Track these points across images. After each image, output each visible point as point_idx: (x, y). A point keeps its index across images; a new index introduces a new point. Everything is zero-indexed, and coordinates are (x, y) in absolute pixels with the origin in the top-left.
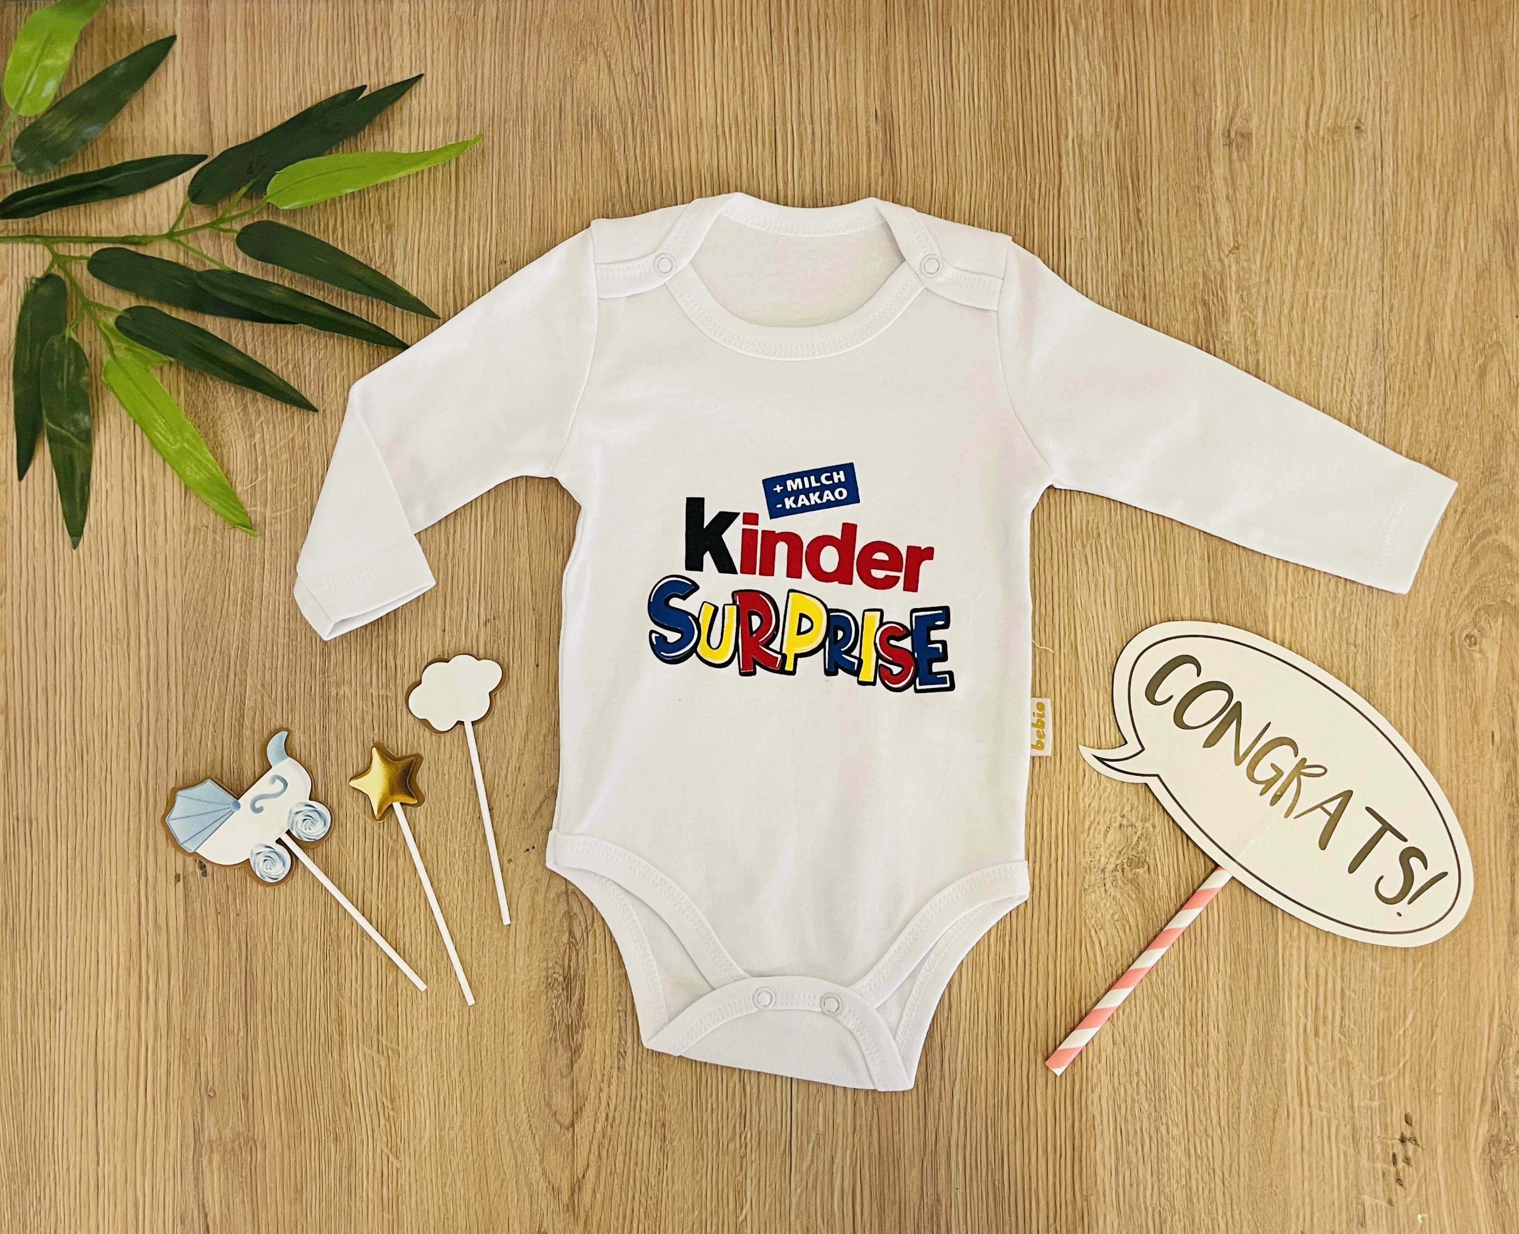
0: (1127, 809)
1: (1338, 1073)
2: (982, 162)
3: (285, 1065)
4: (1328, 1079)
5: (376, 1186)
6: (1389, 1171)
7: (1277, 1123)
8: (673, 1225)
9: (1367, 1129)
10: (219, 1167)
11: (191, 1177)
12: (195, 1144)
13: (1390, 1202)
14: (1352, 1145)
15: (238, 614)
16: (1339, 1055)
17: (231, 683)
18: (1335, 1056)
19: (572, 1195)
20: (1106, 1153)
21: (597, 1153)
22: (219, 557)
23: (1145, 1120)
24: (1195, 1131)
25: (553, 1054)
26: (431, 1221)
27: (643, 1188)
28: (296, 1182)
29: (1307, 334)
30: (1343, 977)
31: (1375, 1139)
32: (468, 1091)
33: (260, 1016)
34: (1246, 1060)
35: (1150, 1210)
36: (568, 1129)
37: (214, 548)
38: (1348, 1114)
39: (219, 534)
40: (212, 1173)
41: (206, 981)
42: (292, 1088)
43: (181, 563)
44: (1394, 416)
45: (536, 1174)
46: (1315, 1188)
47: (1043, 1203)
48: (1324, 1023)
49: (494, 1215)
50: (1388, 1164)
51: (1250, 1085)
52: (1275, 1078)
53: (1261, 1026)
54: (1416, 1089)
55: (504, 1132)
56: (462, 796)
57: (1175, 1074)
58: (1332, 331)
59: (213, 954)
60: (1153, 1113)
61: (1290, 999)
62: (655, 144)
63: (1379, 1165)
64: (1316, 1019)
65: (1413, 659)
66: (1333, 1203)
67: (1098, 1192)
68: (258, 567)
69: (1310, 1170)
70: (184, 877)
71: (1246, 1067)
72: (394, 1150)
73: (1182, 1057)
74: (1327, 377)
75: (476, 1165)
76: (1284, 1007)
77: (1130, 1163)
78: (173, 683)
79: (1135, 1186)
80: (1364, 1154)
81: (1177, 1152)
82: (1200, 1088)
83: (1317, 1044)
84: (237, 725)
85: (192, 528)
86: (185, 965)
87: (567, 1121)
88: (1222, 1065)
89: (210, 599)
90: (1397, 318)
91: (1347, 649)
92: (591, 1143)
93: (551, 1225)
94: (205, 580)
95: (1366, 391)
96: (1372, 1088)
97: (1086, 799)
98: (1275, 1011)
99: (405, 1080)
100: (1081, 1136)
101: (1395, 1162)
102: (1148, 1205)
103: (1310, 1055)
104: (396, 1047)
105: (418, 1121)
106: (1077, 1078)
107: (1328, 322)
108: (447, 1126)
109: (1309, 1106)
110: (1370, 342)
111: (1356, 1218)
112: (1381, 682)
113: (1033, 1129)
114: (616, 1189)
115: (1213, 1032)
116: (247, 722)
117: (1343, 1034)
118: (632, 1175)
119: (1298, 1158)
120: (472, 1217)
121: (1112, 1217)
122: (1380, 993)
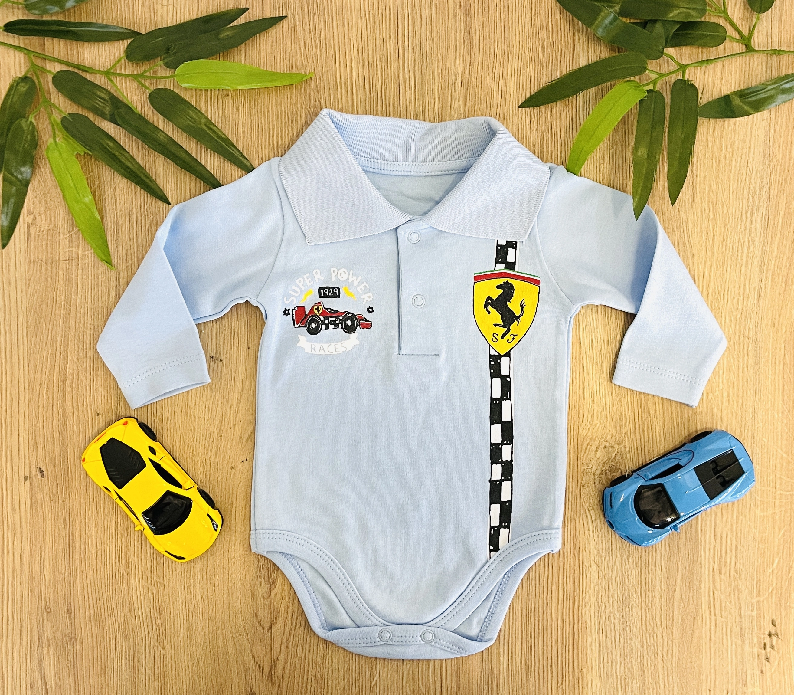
0: (609, 436)
1: (732, 595)
2: (525, 36)
3: (94, 592)
4: (727, 599)
5: (150, 665)
6: (761, 653)
7: (695, 625)
8: (332, 687)
9: (749, 629)
10: (54, 654)
11: (37, 661)
12: (39, 641)
13: (762, 672)
14: (740, 638)
15: (62, 315)
16: (733, 585)
17: (58, 358)
18: (731, 585)
19: (271, 670)
20: (593, 644)
21: (285, 645)
22: (49, 279)
23: (617, 624)
24: (646, 630)
25: (259, 585)
26: (185, 686)
27: (314, 665)
28: (101, 663)
29: (723, 146)
30: (736, 537)
31: (754, 635)
32: (207, 608)
33: (78, 563)
34: (678, 588)
35: (619, 677)
36: (268, 631)
37: (46, 273)
38: (738, 619)
39: (49, 265)
40: (50, 658)
41: (44, 541)
42: (99, 606)
43: (26, 283)
44: (775, 197)
45: (249, 658)
46: (717, 664)
47: (555, 674)
48: (725, 566)
49: (223, 682)
50: (761, 649)
51: (680, 603)
52: (695, 598)
53: (687, 567)
54: (779, 605)
55: (229, 632)
56: (202, 427)
57: (635, 596)
58: (739, 144)
59: (48, 527)
60: (622, 619)
61: (705, 552)
62: (322, 21)
63: (756, 650)
64: (720, 563)
65: (783, 346)
66: (728, 673)
67: (588, 666)
68: (74, 285)
69: (715, 653)
70: (30, 478)
71: (677, 592)
72: (161, 644)
73: (640, 586)
74: (735, 172)
75: (212, 653)
76: (701, 556)
77: (607, 649)
78: (21, 358)
79: (610, 662)
80: (747, 642)
81: (635, 643)
82: (650, 604)
83: (720, 578)
84: (62, 384)
85: (32, 261)
86: (31, 532)
87: (268, 626)
88: (663, 591)
89: (44, 306)
90: (778, 136)
91: (744, 340)
92: (282, 639)
93: (258, 688)
94: (41, 294)
95: (759, 181)
96: (752, 604)
97: (584, 431)
98: (695, 559)
99: (168, 602)
100: (579, 634)
101: (765, 649)
102: (618, 674)
103: (716, 584)
104: (162, 581)
105: (176, 625)
106: (576, 598)
107: (736, 139)
108: (194, 628)
109: (715, 615)
110: (762, 152)
111: (741, 681)
112: (763, 360)
113: (549, 629)
114: (298, 666)
115: (658, 571)
116: (68, 383)
117: (736, 571)
118: (307, 658)
119: (708, 646)
120: (210, 684)
121: (596, 681)
122: (759, 547)
